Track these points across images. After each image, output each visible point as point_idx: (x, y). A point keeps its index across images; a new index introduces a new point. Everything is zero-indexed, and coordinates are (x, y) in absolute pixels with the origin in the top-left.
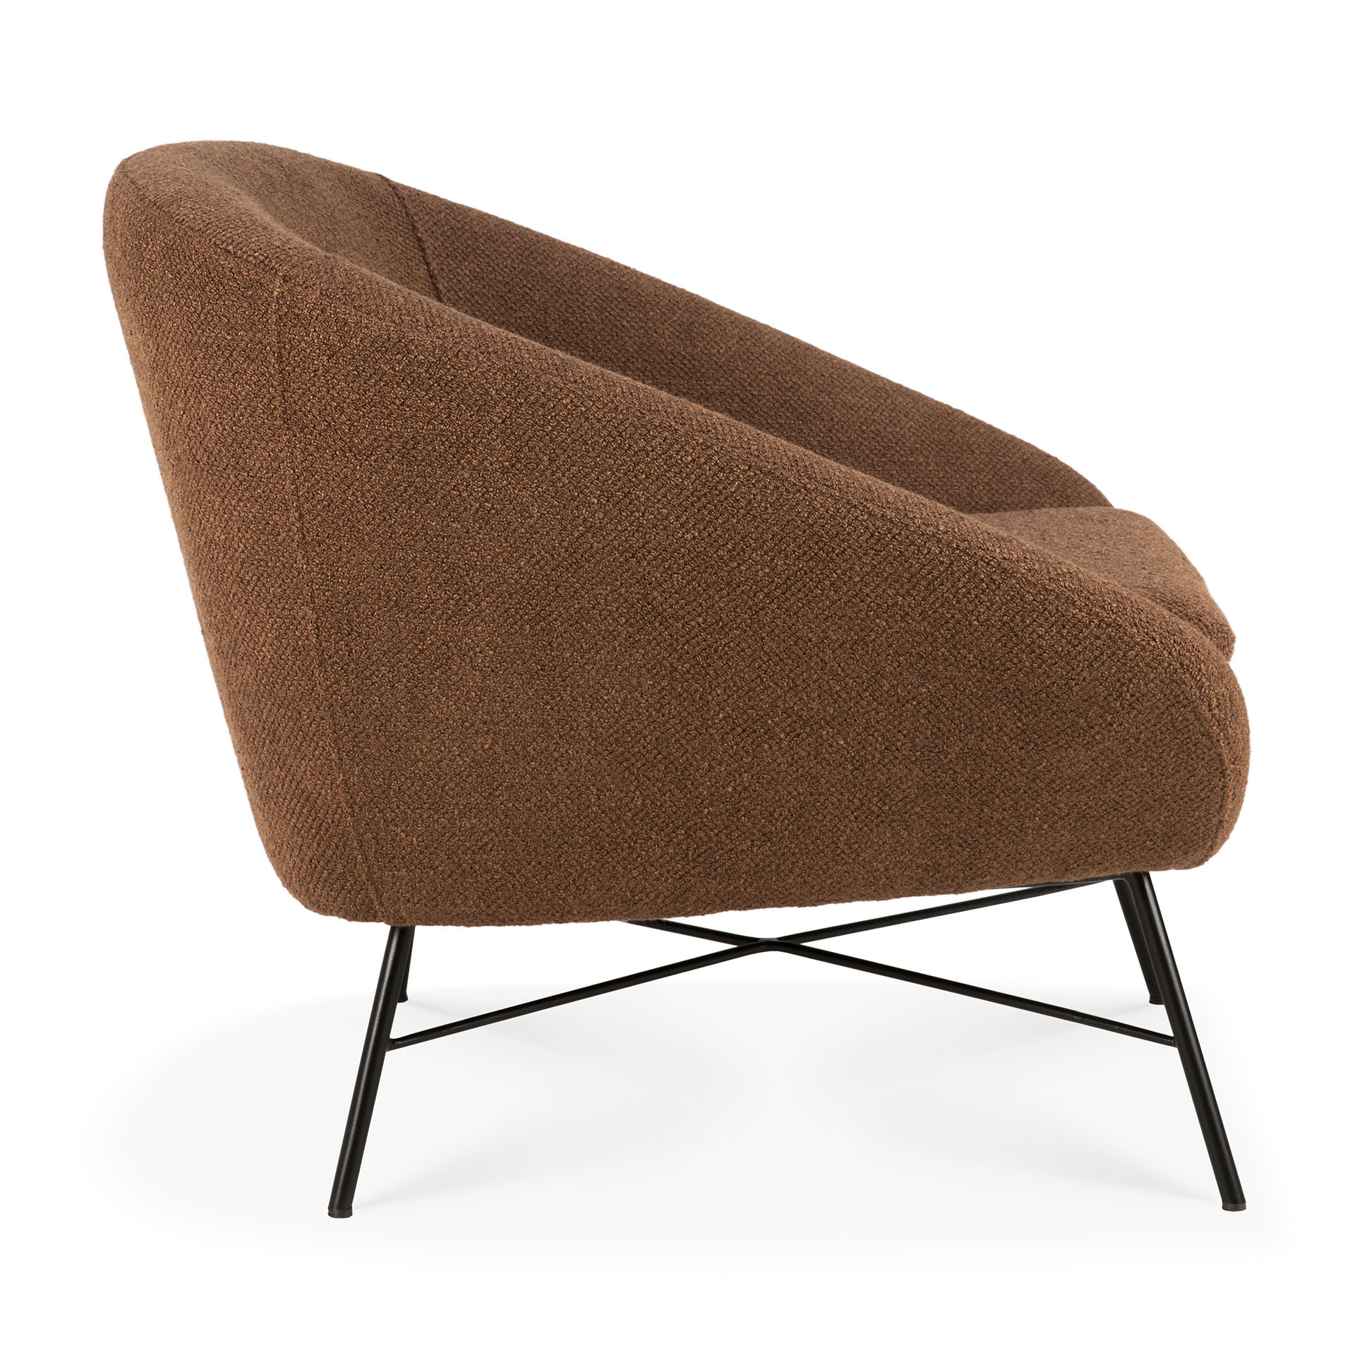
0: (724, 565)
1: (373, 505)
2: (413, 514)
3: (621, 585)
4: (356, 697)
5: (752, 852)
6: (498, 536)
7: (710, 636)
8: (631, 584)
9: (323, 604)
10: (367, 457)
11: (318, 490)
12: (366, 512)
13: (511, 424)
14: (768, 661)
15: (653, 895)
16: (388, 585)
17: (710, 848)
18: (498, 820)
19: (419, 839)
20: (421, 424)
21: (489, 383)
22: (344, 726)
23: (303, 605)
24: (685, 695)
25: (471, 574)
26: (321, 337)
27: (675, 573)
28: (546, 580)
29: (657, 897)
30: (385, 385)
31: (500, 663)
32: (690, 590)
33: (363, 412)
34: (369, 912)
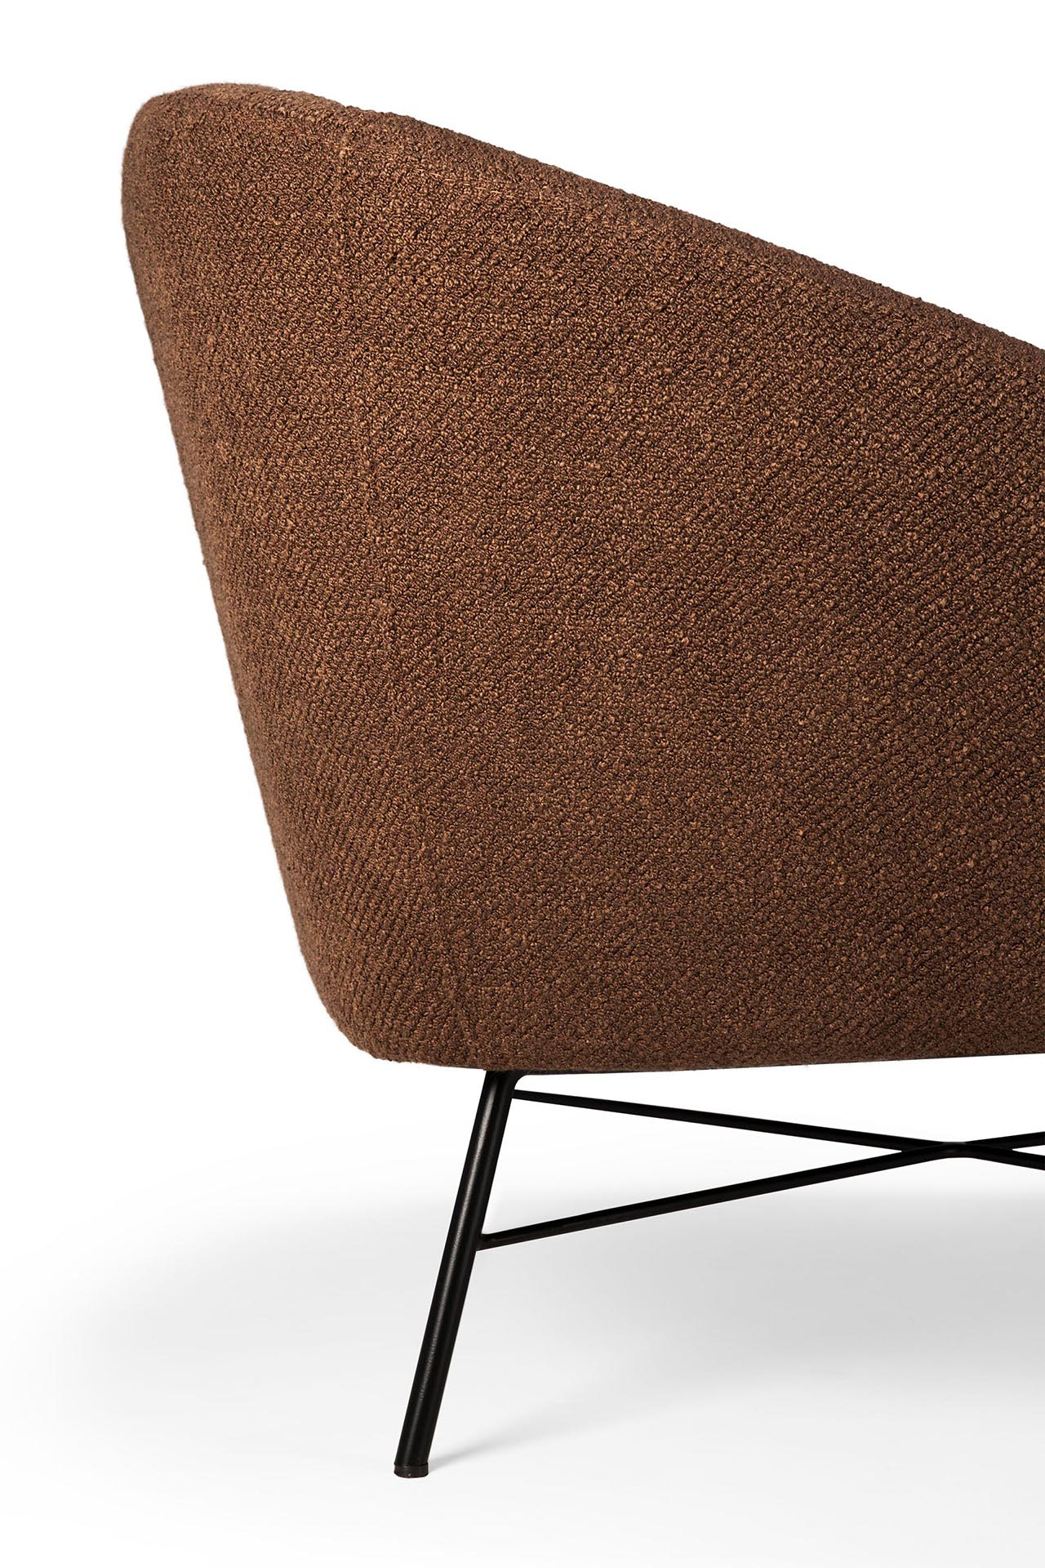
0: (980, 517)
1: (475, 441)
2: (533, 452)
3: (830, 551)
4: (446, 728)
5: (996, 959)
6: (654, 479)
7: (955, 627)
8: (844, 548)
9: (403, 592)
10: (469, 369)
11: (398, 425)
12: (466, 452)
13: (675, 313)
14: (1037, 665)
15: (854, 1023)
16: (495, 558)
17: (938, 953)
18: (641, 909)
19: (530, 938)
20: (546, 317)
21: (645, 256)
22: (429, 771)
23: (374, 597)
24: (915, 718)
25: (614, 539)
26: (406, 204)
27: (908, 531)
28: (720, 544)
29: (860, 1025)
30: (496, 265)
31: (651, 672)
32: (929, 555)
33: (464, 304)
34: (457, 1049)
